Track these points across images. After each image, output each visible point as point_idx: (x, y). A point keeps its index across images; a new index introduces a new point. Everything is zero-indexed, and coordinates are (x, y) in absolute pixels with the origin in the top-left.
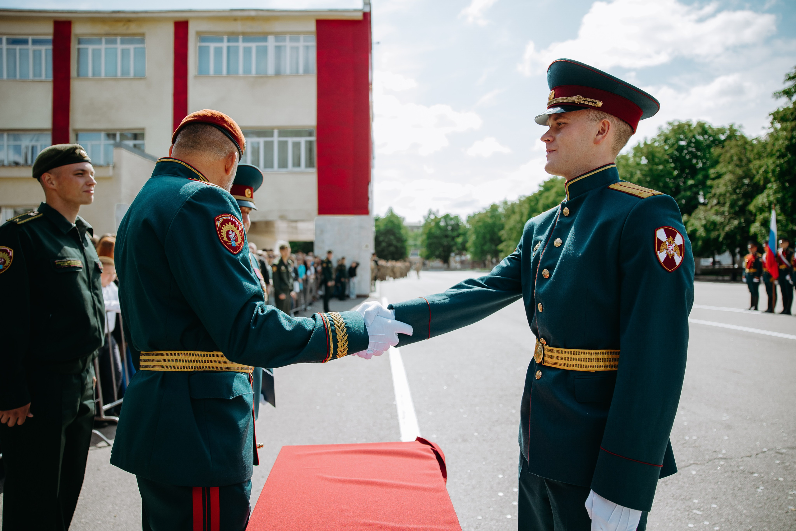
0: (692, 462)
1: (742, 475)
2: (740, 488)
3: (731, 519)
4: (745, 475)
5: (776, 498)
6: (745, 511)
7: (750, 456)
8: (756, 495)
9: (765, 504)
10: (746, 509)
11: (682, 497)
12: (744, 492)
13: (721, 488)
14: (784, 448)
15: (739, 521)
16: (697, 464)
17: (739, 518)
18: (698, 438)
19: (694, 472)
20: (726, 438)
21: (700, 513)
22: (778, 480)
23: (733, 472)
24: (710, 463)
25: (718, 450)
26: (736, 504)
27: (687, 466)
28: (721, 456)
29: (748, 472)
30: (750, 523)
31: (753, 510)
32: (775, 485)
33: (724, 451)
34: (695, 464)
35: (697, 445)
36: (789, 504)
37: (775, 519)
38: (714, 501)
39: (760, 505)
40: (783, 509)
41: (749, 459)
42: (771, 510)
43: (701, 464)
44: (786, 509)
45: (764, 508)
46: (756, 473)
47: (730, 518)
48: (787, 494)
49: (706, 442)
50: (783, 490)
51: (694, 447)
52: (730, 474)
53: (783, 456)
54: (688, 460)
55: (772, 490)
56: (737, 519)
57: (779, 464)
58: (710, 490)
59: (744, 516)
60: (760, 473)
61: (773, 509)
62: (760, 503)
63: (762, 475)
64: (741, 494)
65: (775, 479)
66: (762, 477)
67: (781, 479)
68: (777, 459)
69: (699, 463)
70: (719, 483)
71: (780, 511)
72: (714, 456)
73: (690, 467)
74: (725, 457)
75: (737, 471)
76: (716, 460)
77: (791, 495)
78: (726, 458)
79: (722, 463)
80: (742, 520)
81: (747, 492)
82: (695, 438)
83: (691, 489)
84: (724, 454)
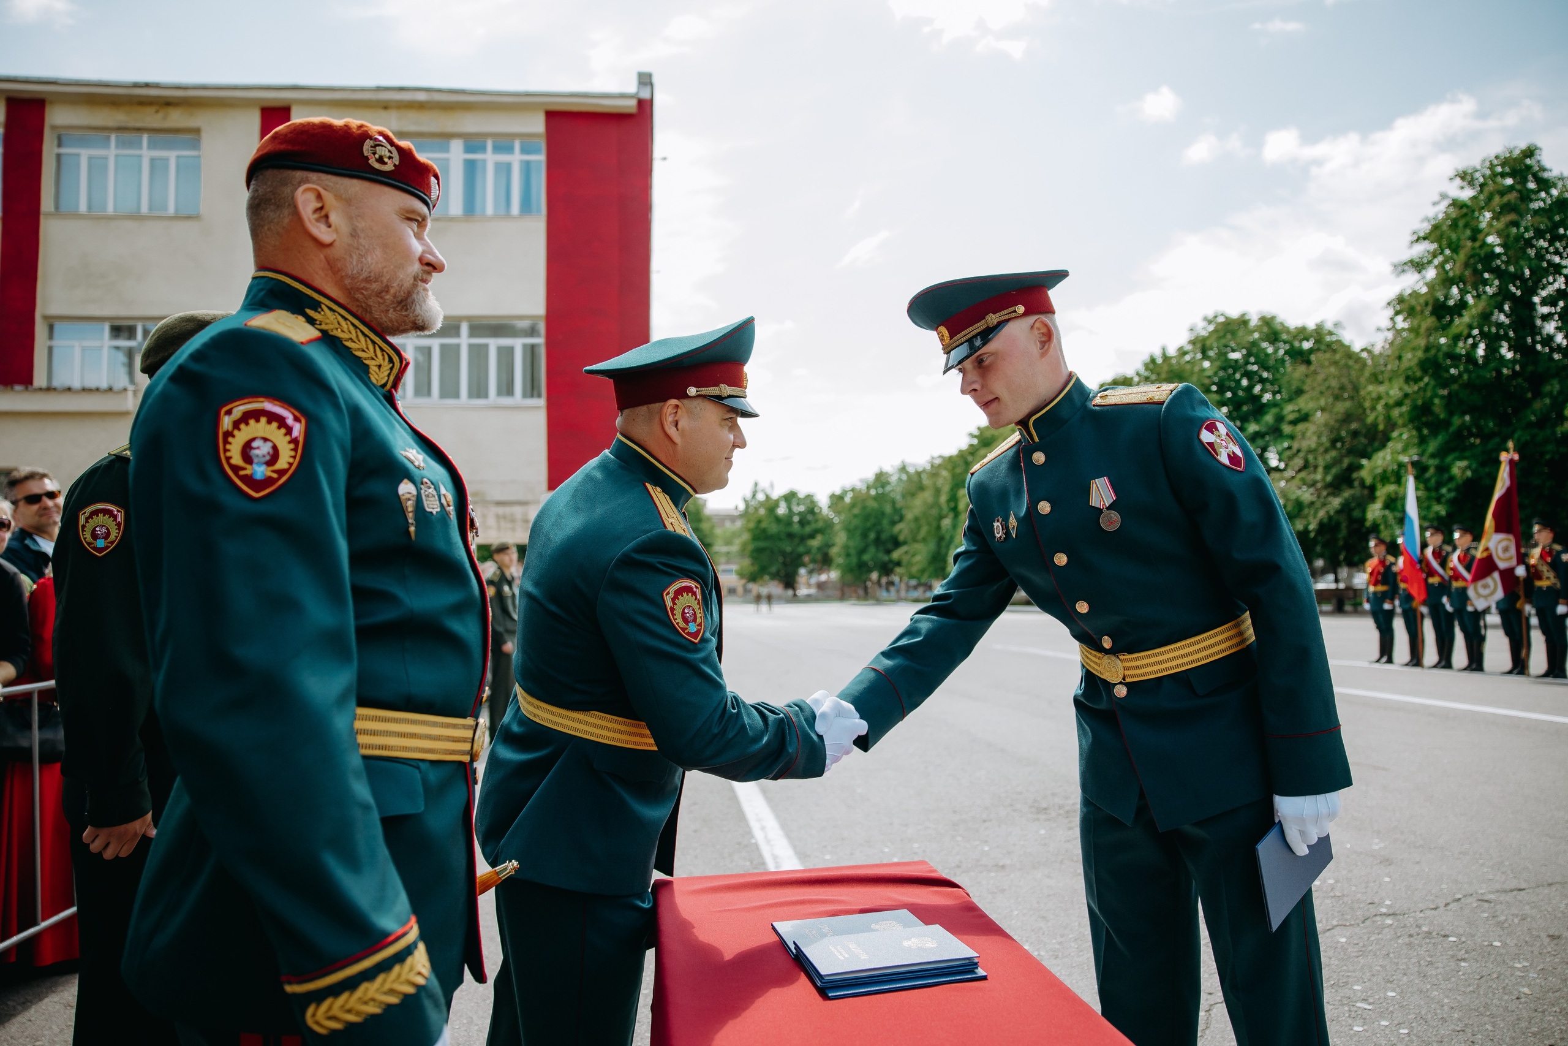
0: (1335, 923)
1: (1428, 941)
2: (1430, 963)
3: (1426, 1014)
4: (1433, 941)
5: (1495, 976)
6: (1446, 1001)
7: (1435, 909)
8: (1460, 973)
9: (1479, 986)
10: (1447, 997)
11: (1332, 982)
12: (1437, 968)
13: (1397, 964)
14: (1490, 892)
15: (1440, 1017)
16: (1345, 926)
17: (1439, 1011)
18: (1337, 882)
19: (1343, 940)
20: (1387, 879)
21: (1370, 1007)
22: (1492, 945)
23: (1411, 936)
24: (1368, 923)
25: (1376, 901)
26: (1428, 990)
27: (1328, 930)
28: (1384, 910)
29: (1438, 934)
30: (1459, 1019)
31: (1459, 998)
32: (1489, 954)
33: (1388, 902)
34: (1341, 925)
35: (1338, 894)
36: (1518, 984)
37: (1501, 1009)
38: (1389, 985)
39: (1471, 989)
40: (1511, 993)
41: (1433, 911)
42: (1491, 995)
43: (1351, 925)
44: (1516, 993)
45: (1479, 994)
46: (1451, 936)
47: (1423, 1012)
48: (1513, 968)
49: (1354, 888)
50: (1504, 961)
51: (1332, 897)
52: (1407, 940)
53: (1492, 905)
54: (1327, 920)
55: (1486, 962)
56: (1436, 1014)
57: (1487, 919)
58: (1378, 968)
59: (1446, 1008)
60: (1459, 936)
61: (1494, 994)
62: (1469, 985)
63: (1463, 939)
64: (1434, 973)
65: (1486, 943)
66: (1464, 942)
67: (1497, 944)
68: (1484, 912)
69: (1348, 924)
70: (1392, 955)
71: (1506, 997)
72: (1373, 910)
73: (1335, 932)
74: (1391, 911)
75: (1418, 934)
76: (1378, 918)
77: (1519, 969)
78: (1394, 914)
79: (1389, 921)
80: (1445, 1016)
81: (1444, 967)
82: (1331, 881)
83: (1345, 968)
84: (1388, 906)
